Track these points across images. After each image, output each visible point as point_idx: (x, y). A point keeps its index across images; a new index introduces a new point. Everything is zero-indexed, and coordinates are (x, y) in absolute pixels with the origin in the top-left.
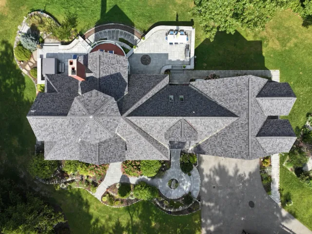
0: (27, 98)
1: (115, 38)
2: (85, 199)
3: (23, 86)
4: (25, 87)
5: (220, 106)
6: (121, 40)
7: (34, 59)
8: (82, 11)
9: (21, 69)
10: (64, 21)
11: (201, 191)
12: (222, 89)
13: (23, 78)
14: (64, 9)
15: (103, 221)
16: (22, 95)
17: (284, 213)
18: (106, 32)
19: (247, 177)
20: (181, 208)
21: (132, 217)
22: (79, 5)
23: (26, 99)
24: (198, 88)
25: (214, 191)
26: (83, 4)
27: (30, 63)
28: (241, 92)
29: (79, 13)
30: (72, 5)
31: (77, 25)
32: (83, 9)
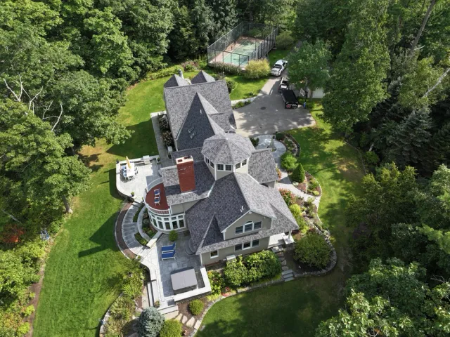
0: (236, 312)
1: (134, 227)
2: (327, 210)
3: (220, 324)
4: (221, 321)
5: (191, 107)
6: (135, 220)
7: (177, 317)
8: (97, 275)
9: (195, 331)
10: (113, 293)
11: (268, 134)
12: (177, 108)
13: (209, 327)
14: (95, 299)
15: (338, 190)
16: (234, 323)
17: (260, 95)
18: (126, 238)
19: (243, 114)
20: (289, 140)
21: (320, 170)
22: (88, 283)
23: (238, 313)
24: (178, 129)
25: (264, 128)
26: (87, 277)
27: (183, 322)
28: (177, 93)
29: (101, 278)
30: (89, 291)
31: (119, 274)
32: (94, 275)
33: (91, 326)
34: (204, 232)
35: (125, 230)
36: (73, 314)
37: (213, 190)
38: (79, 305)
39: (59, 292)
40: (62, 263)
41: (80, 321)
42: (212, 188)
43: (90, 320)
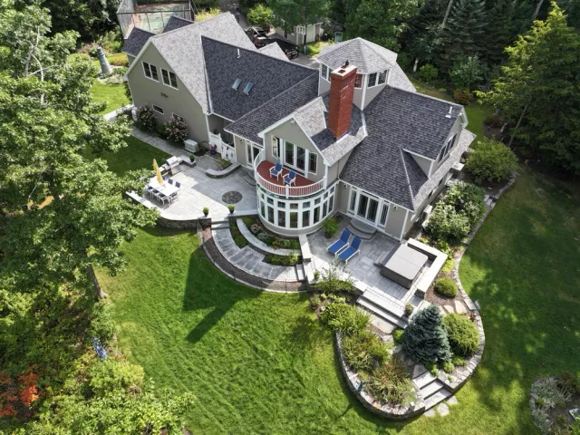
8: (265, 343)
10: (318, 348)
14: (302, 374)
18: (255, 271)
22: (263, 362)
26: (251, 356)
29: (275, 343)
30: (278, 371)
31: (299, 320)
32: (260, 347)
33: (339, 411)
34: (404, 178)
35: (241, 264)
36: (289, 418)
37: (368, 124)
38: (285, 399)
39: (227, 407)
40: (179, 368)
41: (312, 417)
42: (364, 121)
43: (328, 404)
